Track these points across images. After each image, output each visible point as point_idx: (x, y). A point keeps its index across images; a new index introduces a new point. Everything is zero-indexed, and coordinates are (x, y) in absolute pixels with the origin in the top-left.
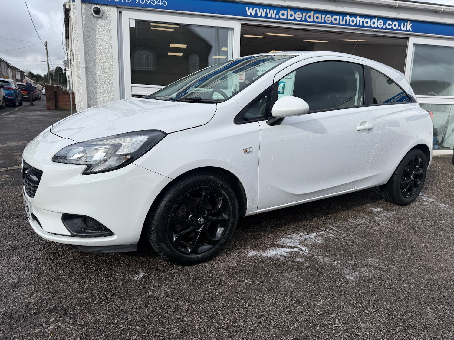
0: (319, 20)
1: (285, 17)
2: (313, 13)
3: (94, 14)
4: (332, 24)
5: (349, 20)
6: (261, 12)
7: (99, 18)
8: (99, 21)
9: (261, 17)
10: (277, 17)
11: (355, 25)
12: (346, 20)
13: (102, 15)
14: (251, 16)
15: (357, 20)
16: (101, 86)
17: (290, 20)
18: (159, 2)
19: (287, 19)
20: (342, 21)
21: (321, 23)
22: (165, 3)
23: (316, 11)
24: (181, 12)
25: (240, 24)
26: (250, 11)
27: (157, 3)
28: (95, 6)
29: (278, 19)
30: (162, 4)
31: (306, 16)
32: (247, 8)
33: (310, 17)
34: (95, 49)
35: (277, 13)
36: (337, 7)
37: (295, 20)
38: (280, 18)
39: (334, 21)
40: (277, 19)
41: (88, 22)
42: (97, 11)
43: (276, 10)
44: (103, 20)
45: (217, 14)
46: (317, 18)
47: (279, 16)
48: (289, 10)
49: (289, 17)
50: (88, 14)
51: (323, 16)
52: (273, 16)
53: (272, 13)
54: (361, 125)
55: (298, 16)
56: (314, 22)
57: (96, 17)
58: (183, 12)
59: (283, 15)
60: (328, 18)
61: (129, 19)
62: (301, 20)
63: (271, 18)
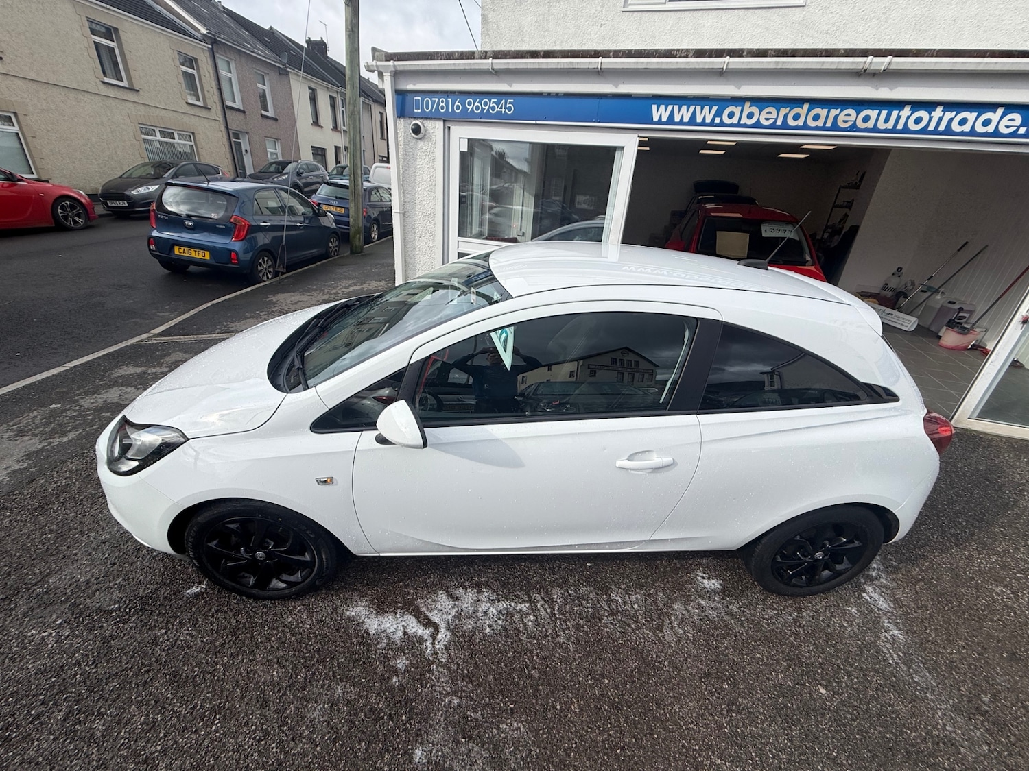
0: (820, 123)
2: (806, 106)
3: (412, 134)
5: (908, 117)
6: (682, 113)
7: (420, 139)
8: (421, 144)
9: (681, 123)
10: (717, 120)
11: (924, 131)
12: (899, 118)
13: (425, 135)
14: (660, 122)
15: (931, 118)
17: (745, 126)
18: (501, 108)
19: (738, 125)
20: (886, 121)
21: (824, 128)
22: (510, 109)
24: (534, 122)
26: (659, 113)
27: (499, 110)
28: (414, 122)
29: (717, 125)
30: (505, 111)
31: (786, 116)
32: (654, 107)
33: (796, 117)
35: (719, 114)
36: (877, 90)
37: (758, 124)
38: (722, 124)
39: (860, 124)
40: (715, 126)
42: (417, 130)
43: (717, 107)
45: (595, 122)
46: (816, 118)
47: (721, 120)
49: (744, 120)
51: (834, 112)
53: (706, 114)
55: (767, 116)
56: (805, 127)
57: (417, 139)
58: (538, 122)
59: (731, 115)
60: (848, 116)
62: (773, 126)
63: (703, 123)
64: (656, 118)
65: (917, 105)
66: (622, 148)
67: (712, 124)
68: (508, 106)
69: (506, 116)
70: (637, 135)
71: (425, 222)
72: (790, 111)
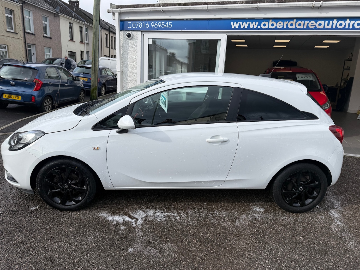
0: (302, 27)
1: (266, 27)
2: (295, 21)
3: (127, 37)
4: (316, 29)
5: (336, 24)
6: (244, 25)
7: (130, 39)
8: (130, 41)
9: (244, 29)
10: (259, 27)
12: (333, 24)
13: (133, 38)
14: (235, 29)
15: (345, 24)
16: (130, 83)
17: (271, 29)
18: (167, 25)
19: (268, 29)
20: (328, 25)
21: (303, 29)
22: (170, 26)
23: (298, 19)
25: (227, 36)
26: (234, 25)
27: (165, 26)
28: (128, 32)
29: (259, 29)
30: (168, 27)
31: (287, 25)
32: (232, 23)
33: (292, 25)
34: (127, 60)
35: (259, 25)
37: (276, 28)
39: (318, 27)
40: (258, 30)
41: (124, 42)
42: (129, 35)
43: (258, 22)
44: (133, 41)
45: (207, 30)
46: (300, 25)
47: (261, 27)
48: (270, 21)
49: (270, 27)
50: (125, 38)
51: (306, 22)
52: (255, 27)
53: (254, 25)
54: (212, 137)
55: (280, 25)
57: (129, 39)
58: (183, 31)
59: (264, 25)
60: (312, 24)
61: (148, 38)
62: (283, 28)
63: (253, 29)
64: (233, 27)
65: (339, 19)
66: (220, 40)
67: (257, 29)
68: (169, 24)
69: (168, 29)
70: (226, 34)
71: (132, 76)
72: (288, 23)
